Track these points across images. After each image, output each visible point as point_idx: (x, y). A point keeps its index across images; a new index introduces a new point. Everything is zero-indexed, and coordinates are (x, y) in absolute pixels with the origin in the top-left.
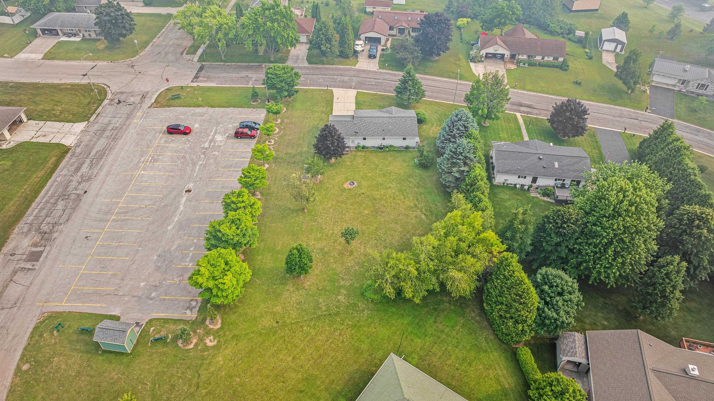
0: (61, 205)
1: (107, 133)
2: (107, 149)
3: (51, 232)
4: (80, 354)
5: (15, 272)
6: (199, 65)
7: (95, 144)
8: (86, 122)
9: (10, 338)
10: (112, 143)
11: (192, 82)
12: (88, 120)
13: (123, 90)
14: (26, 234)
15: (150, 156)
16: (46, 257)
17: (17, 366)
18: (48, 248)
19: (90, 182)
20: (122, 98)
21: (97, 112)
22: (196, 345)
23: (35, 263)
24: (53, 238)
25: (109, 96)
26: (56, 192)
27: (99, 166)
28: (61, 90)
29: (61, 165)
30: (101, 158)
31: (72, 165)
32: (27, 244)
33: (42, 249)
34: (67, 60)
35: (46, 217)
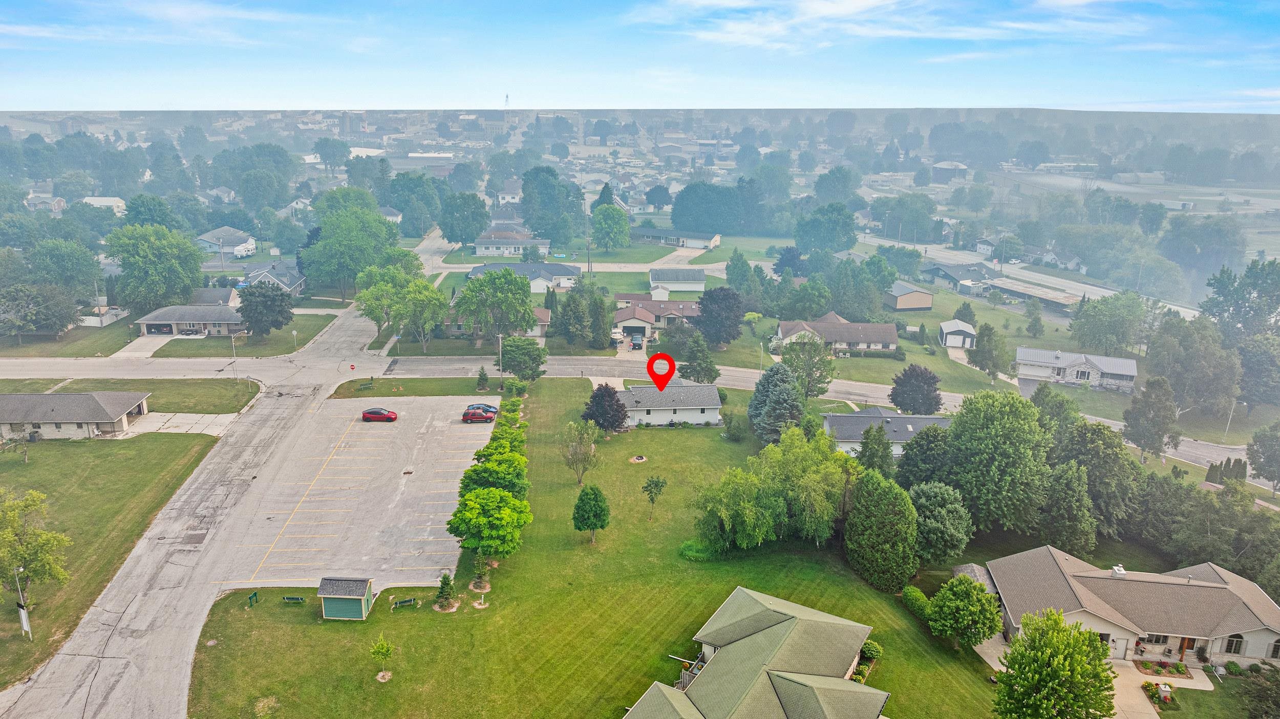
0: (220, 491)
1: (270, 423)
2: (276, 437)
3: (213, 516)
4: (291, 626)
5: (170, 554)
6: (390, 359)
7: (256, 433)
8: (236, 414)
9: (181, 616)
10: (282, 432)
11: (384, 374)
12: (238, 412)
13: (283, 383)
14: (176, 519)
15: (343, 442)
16: (212, 539)
17: (198, 643)
18: (212, 531)
19: (258, 469)
20: (284, 391)
21: (250, 404)
22: (459, 608)
23: (197, 545)
24: (218, 521)
25: (263, 389)
26: (209, 479)
27: (268, 454)
28: (188, 384)
29: (209, 454)
30: (269, 446)
31: (226, 453)
32: (180, 528)
33: (204, 531)
34: (189, 357)
35: (202, 502)
